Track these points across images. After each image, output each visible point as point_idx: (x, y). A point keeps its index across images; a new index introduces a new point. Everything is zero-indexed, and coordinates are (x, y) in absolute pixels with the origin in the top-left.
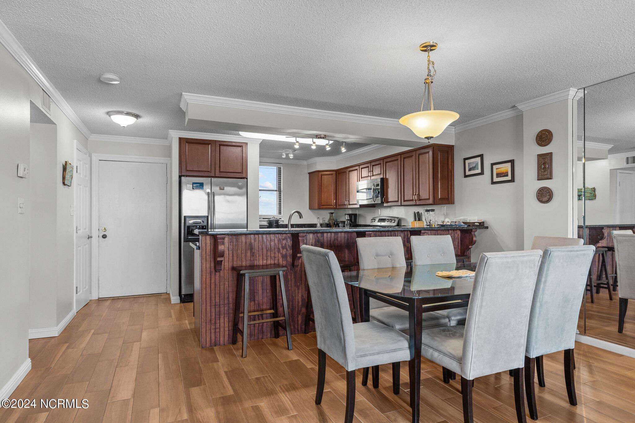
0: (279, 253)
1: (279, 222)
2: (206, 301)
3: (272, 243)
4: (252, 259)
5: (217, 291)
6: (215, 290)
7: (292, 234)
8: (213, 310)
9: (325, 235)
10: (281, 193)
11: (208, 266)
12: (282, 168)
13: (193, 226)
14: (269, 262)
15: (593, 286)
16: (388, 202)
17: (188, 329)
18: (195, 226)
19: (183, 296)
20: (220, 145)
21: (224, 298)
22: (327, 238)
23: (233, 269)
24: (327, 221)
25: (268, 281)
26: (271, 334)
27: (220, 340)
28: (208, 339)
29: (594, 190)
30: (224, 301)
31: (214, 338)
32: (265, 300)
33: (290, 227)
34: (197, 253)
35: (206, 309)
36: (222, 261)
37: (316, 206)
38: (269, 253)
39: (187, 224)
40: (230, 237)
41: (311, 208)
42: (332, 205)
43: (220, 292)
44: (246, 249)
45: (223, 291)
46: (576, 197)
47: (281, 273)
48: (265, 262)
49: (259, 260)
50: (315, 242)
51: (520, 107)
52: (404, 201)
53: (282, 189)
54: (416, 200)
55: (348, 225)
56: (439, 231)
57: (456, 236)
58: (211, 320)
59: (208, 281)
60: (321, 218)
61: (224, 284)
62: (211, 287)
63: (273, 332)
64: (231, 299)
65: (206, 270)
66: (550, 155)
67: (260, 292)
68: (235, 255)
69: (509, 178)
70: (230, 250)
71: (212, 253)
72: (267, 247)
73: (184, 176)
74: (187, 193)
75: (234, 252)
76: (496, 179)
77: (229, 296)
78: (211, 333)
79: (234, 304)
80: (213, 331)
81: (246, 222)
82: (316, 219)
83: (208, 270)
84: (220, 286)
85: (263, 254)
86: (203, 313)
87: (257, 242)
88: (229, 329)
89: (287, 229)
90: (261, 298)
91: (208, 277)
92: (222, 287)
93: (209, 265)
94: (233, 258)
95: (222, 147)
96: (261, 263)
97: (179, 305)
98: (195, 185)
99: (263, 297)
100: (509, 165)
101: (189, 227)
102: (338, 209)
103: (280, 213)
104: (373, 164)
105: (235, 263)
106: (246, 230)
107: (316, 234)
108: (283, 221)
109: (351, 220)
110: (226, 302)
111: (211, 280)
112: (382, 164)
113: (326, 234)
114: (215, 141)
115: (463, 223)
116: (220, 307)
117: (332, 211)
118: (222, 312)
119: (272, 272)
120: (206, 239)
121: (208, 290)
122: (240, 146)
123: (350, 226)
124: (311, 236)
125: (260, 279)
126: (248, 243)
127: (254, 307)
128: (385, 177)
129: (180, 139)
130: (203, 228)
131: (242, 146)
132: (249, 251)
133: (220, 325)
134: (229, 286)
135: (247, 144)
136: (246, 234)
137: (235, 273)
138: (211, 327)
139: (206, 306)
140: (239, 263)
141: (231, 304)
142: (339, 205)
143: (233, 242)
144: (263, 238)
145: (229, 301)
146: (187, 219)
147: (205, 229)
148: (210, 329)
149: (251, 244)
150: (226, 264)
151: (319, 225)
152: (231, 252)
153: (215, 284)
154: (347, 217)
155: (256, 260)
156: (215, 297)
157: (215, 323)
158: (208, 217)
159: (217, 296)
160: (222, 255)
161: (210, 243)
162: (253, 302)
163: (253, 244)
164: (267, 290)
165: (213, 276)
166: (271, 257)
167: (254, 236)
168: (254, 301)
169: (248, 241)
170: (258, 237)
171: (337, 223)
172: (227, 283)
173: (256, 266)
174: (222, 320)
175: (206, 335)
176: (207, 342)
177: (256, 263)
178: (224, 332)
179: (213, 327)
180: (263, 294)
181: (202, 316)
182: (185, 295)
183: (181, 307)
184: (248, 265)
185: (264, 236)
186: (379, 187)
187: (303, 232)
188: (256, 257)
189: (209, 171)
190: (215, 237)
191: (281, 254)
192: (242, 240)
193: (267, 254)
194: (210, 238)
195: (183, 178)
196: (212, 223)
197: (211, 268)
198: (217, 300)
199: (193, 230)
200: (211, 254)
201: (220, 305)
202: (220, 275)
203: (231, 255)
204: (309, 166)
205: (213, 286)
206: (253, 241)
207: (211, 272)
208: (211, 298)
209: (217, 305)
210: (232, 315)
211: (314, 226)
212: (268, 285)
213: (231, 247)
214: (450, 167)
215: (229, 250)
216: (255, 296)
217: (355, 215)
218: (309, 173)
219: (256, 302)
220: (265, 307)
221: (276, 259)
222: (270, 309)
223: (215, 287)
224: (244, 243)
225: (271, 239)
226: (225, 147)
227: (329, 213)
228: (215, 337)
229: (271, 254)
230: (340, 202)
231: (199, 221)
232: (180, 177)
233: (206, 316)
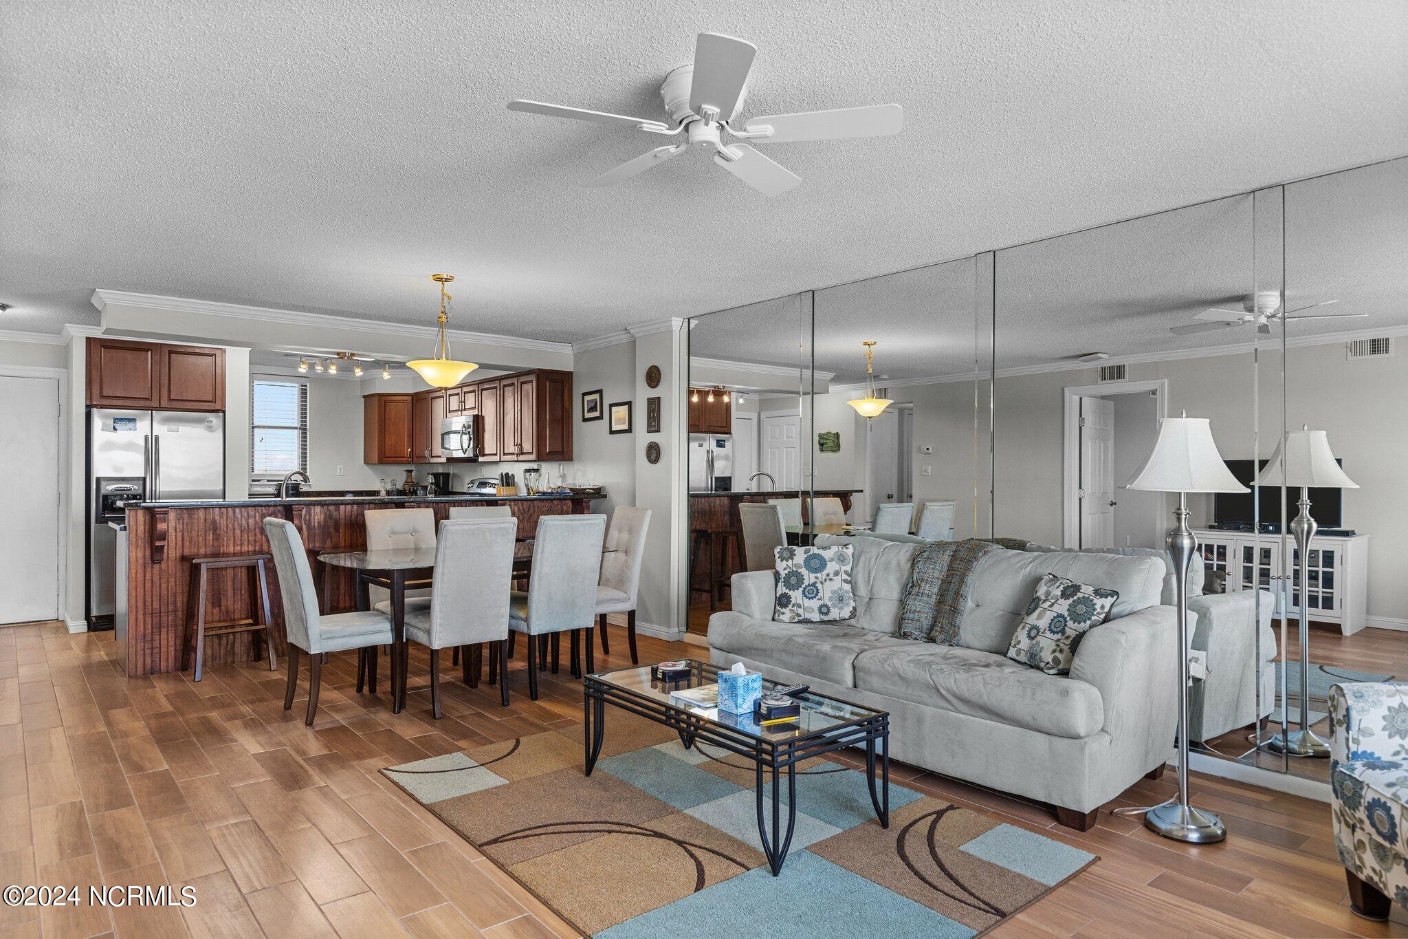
0: (262, 536)
1: (301, 487)
2: (137, 607)
3: (251, 521)
4: (216, 544)
5: (156, 592)
6: (152, 591)
7: (284, 506)
8: (149, 620)
9: (342, 507)
11: (140, 554)
13: (115, 496)
14: (245, 549)
16: (484, 455)
18: (119, 495)
19: (94, 620)
20: (171, 352)
21: (168, 601)
22: (345, 512)
23: (184, 559)
24: (400, 486)
25: (243, 576)
26: (248, 656)
27: (160, 665)
28: (140, 664)
30: (168, 607)
31: (150, 662)
32: (238, 606)
33: (284, 496)
34: (122, 538)
35: (136, 619)
36: (163, 547)
37: (375, 458)
38: (245, 536)
39: (103, 492)
40: (179, 512)
41: (366, 461)
42: (405, 457)
43: (160, 594)
44: (206, 530)
45: (165, 592)
47: (261, 563)
48: (238, 548)
49: (228, 545)
50: (325, 518)
51: (632, 331)
52: (504, 454)
54: (517, 454)
55: (431, 493)
57: (565, 509)
58: (144, 636)
59: (140, 577)
60: (387, 480)
61: (168, 581)
62: (144, 586)
63: (252, 654)
64: (179, 605)
65: (137, 561)
66: (658, 400)
67: (230, 593)
68: (187, 538)
69: (626, 426)
70: (178, 531)
71: (147, 535)
72: (241, 527)
73: (95, 406)
74: (101, 437)
75: (185, 534)
76: (614, 428)
77: (175, 598)
78: (144, 654)
79: (185, 612)
80: (148, 652)
81: (221, 488)
82: (379, 482)
83: (141, 561)
84: (160, 584)
85: (234, 537)
86: (130, 625)
87: (225, 518)
88: (175, 647)
89: (280, 499)
90: (230, 602)
91: (140, 570)
92: (164, 586)
93: (142, 553)
94: (183, 543)
96: (231, 550)
97: (86, 635)
98: (117, 423)
99: (234, 601)
100: (627, 408)
101: (105, 497)
102: (417, 464)
103: (304, 470)
104: (465, 389)
105: (186, 548)
107: (326, 507)
109: (437, 484)
110: (171, 608)
111: (145, 576)
112: (477, 393)
113: (344, 506)
115: (571, 489)
116: (160, 616)
118: (164, 623)
119: (248, 561)
120: (136, 514)
121: (140, 590)
122: (211, 355)
123: (436, 495)
124: (318, 509)
125: (230, 573)
126: (208, 521)
127: (220, 616)
128: (480, 413)
130: (134, 497)
132: (211, 533)
133: (160, 644)
134: (176, 585)
136: (205, 507)
137: (187, 565)
138: (144, 647)
139: (137, 615)
140: (194, 551)
141: (178, 611)
142: (416, 457)
143: (183, 519)
144: (234, 513)
145: (175, 606)
146: (103, 483)
147: (140, 498)
148: (144, 650)
149: (214, 522)
150: (172, 552)
151: (383, 493)
152: (179, 534)
153: (152, 582)
154: (431, 479)
155: (223, 545)
156: (152, 601)
157: (152, 640)
158: (145, 479)
159: (156, 599)
160: (163, 536)
161: (145, 521)
162: (217, 608)
163: (218, 522)
164: (241, 590)
165: (149, 570)
166: (248, 540)
167: (220, 510)
168: (220, 606)
169: (210, 517)
170: (227, 511)
172: (173, 580)
173: (223, 553)
174: (164, 636)
175: (136, 658)
176: (138, 668)
177: (223, 550)
178: (168, 654)
179: (148, 646)
180: (234, 597)
181: (130, 630)
182: (97, 617)
183: (89, 638)
184: (208, 550)
185: (237, 510)
186: (471, 430)
187: (301, 503)
188: (224, 541)
189: (148, 398)
190: (150, 511)
192: (198, 516)
193: (241, 536)
194: (144, 513)
195: (94, 410)
196: (153, 489)
197: (145, 558)
198: (156, 606)
199: (114, 502)
200: (145, 537)
201: (160, 613)
202: (160, 568)
203: (179, 539)
204: (363, 383)
205: (148, 585)
206: (217, 518)
207: (144, 564)
208: (145, 603)
209: (156, 613)
210: (180, 628)
212: (243, 583)
213: (180, 527)
214: (566, 405)
215: (176, 531)
216: (220, 599)
218: (365, 397)
219: (223, 608)
220: (237, 616)
221: (257, 544)
222: (247, 618)
223: (152, 587)
224: (202, 521)
225: (248, 514)
228: (152, 661)
229: (248, 537)
230: (418, 452)
231: (128, 486)
232: (88, 407)
233: (136, 630)
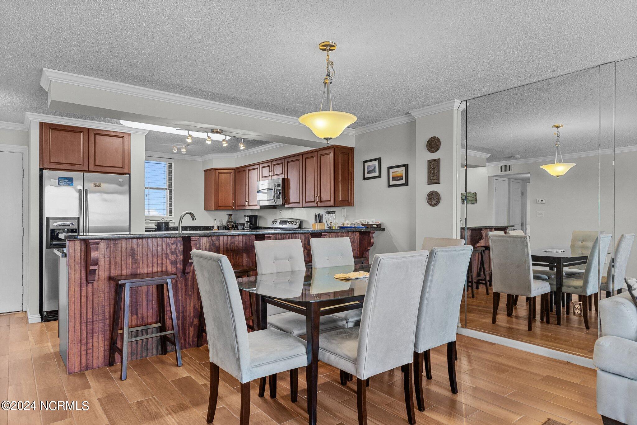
0: (167, 259)
1: (170, 224)
2: (75, 318)
3: (159, 249)
4: (134, 267)
5: (90, 305)
6: (87, 304)
7: (183, 237)
8: (84, 327)
9: (221, 238)
10: (172, 192)
11: (78, 276)
12: (173, 164)
13: (59, 229)
14: (155, 270)
15: (474, 282)
16: (289, 203)
17: (51, 353)
18: (62, 229)
19: (45, 314)
20: (95, 134)
21: (99, 313)
22: (223, 241)
23: (111, 278)
24: (224, 224)
25: (153, 291)
26: (157, 351)
27: (93, 362)
28: (77, 363)
29: (475, 194)
30: (99, 317)
31: (85, 361)
32: (150, 313)
33: (180, 230)
34: (63, 262)
35: (75, 327)
36: (95, 270)
37: (213, 207)
38: (155, 260)
39: (51, 227)
40: (107, 242)
41: (206, 209)
42: (231, 206)
43: (93, 307)
44: (127, 255)
45: (97, 305)
46: (460, 200)
47: (169, 281)
48: (150, 269)
49: (143, 267)
50: (210, 246)
51: (414, 114)
52: (306, 202)
53: (173, 188)
54: (317, 202)
55: (247, 228)
56: (339, 233)
57: (356, 238)
58: (81, 340)
59: (78, 294)
60: (218, 220)
61: (99, 297)
62: (81, 301)
63: (160, 349)
64: (107, 314)
65: (75, 282)
66: (438, 160)
67: (144, 304)
68: (113, 263)
69: (403, 182)
70: (106, 256)
71: (82, 261)
72: (152, 253)
73: (46, 169)
74: (50, 190)
75: (111, 259)
76: (392, 183)
77: (104, 310)
78: (81, 355)
79: (112, 320)
80: (83, 353)
81: (128, 224)
82: (213, 221)
83: (78, 281)
84: (93, 299)
85: (147, 261)
86: (70, 333)
87: (141, 247)
88: (104, 348)
89: (177, 232)
90: (145, 311)
91: (78, 289)
92: (96, 301)
93: (79, 274)
94: (110, 267)
95: (97, 137)
96: (145, 271)
97: (40, 325)
98: (61, 180)
99: (147, 310)
100: (403, 169)
101: (53, 231)
102: (237, 210)
103: (171, 214)
104: (274, 163)
105: (112, 272)
106: (128, 233)
107: (210, 238)
108: (174, 223)
109: (250, 222)
110: (101, 317)
111: (81, 293)
112: (284, 164)
113: (222, 237)
114: (89, 129)
115: (362, 225)
116: (93, 324)
117: (231, 213)
118: (96, 330)
119: (159, 280)
120: (75, 244)
121: (78, 304)
122: (121, 137)
123: (250, 229)
124: (205, 239)
125: (144, 289)
126: (129, 249)
127: (137, 322)
128: (286, 177)
129: (42, 125)
130: (72, 231)
131: (124, 137)
132: (131, 258)
133: (93, 345)
134: (104, 299)
135: (130, 135)
136: (126, 239)
137: (113, 284)
138: (81, 348)
139: (75, 324)
140: (118, 272)
141: (107, 319)
142: (238, 206)
143: (110, 248)
144: (147, 242)
145: (104, 316)
146: (51, 221)
147: (75, 232)
148: (81, 351)
149: (133, 250)
150: (102, 273)
151: (215, 228)
152: (107, 260)
153: (87, 298)
154: (247, 219)
155: (139, 267)
156: (87, 313)
157: (87, 343)
158: (79, 218)
159: (90, 311)
160: (96, 263)
161: (81, 249)
162: (135, 316)
163: (136, 249)
164: (152, 301)
165: (84, 288)
166: (157, 263)
167: (137, 240)
168: (137, 314)
169: (129, 246)
170: (142, 241)
171: (236, 225)
172: (102, 295)
173: (140, 274)
174: (96, 339)
175: (75, 358)
176: (76, 366)
177: (140, 271)
178: (99, 353)
179: (84, 348)
180: (147, 307)
181: (70, 336)
182: (47, 312)
183: (42, 327)
184: (129, 273)
185: (150, 240)
186: (280, 188)
187: (196, 235)
188: (140, 264)
189: (81, 165)
190: (86, 242)
191: (170, 260)
192: (121, 245)
193: (152, 260)
194: (81, 243)
195: (45, 172)
196: (85, 225)
197: (81, 279)
198: (90, 316)
199: (58, 235)
200: (81, 262)
201: (93, 322)
202: (93, 286)
203: (107, 263)
204: (204, 162)
205: (84, 300)
206: (135, 246)
207: (81, 283)
208: (81, 315)
209: (90, 322)
210: (108, 332)
211: (210, 228)
212: (154, 295)
213: (107, 254)
214: (350, 169)
215: (104, 257)
216: (137, 309)
217: (256, 217)
218: (205, 171)
219: (139, 315)
220: (149, 321)
221: (164, 266)
222: (157, 323)
223: (87, 301)
224: (124, 249)
225: (157, 243)
226: (102, 137)
227: (227, 214)
228: (87, 360)
229: (157, 261)
230: (239, 203)
231: (68, 223)
232: (41, 170)
233: (75, 336)
